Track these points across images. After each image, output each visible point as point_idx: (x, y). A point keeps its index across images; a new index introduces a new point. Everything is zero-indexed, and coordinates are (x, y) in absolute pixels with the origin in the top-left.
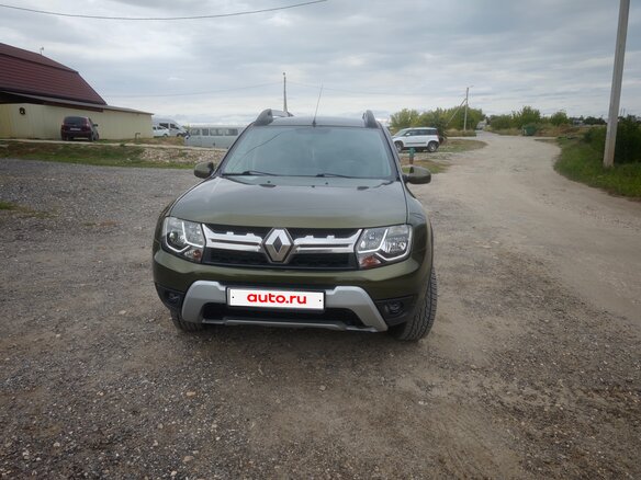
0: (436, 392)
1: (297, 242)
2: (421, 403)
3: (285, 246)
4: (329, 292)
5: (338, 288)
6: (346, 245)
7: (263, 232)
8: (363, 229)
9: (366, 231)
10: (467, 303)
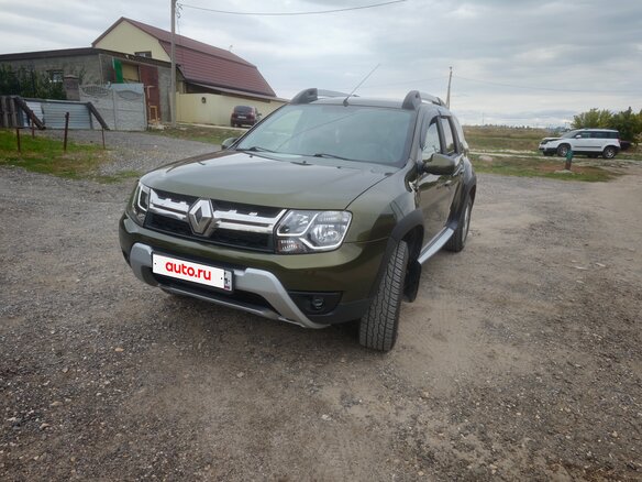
0: (355, 410)
1: (218, 214)
2: (325, 417)
3: (205, 218)
4: (238, 273)
5: (249, 270)
6: (266, 225)
7: (191, 200)
8: (288, 210)
9: (291, 213)
10: (488, 324)
